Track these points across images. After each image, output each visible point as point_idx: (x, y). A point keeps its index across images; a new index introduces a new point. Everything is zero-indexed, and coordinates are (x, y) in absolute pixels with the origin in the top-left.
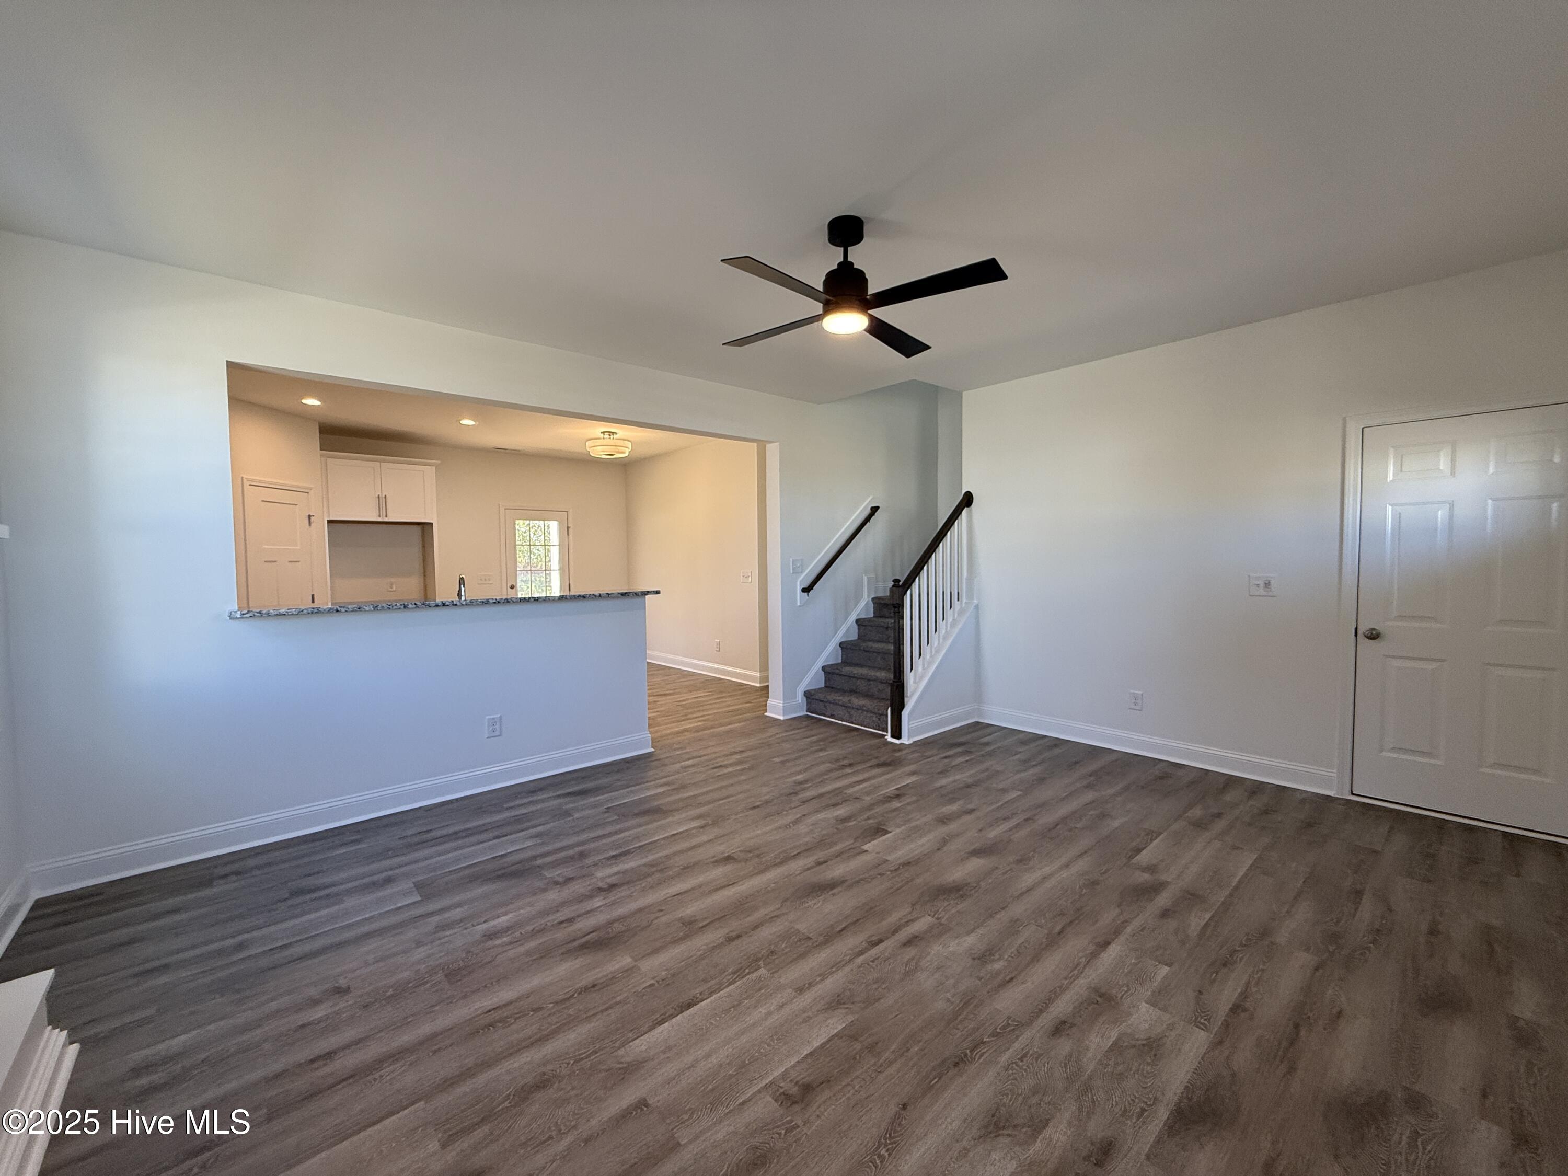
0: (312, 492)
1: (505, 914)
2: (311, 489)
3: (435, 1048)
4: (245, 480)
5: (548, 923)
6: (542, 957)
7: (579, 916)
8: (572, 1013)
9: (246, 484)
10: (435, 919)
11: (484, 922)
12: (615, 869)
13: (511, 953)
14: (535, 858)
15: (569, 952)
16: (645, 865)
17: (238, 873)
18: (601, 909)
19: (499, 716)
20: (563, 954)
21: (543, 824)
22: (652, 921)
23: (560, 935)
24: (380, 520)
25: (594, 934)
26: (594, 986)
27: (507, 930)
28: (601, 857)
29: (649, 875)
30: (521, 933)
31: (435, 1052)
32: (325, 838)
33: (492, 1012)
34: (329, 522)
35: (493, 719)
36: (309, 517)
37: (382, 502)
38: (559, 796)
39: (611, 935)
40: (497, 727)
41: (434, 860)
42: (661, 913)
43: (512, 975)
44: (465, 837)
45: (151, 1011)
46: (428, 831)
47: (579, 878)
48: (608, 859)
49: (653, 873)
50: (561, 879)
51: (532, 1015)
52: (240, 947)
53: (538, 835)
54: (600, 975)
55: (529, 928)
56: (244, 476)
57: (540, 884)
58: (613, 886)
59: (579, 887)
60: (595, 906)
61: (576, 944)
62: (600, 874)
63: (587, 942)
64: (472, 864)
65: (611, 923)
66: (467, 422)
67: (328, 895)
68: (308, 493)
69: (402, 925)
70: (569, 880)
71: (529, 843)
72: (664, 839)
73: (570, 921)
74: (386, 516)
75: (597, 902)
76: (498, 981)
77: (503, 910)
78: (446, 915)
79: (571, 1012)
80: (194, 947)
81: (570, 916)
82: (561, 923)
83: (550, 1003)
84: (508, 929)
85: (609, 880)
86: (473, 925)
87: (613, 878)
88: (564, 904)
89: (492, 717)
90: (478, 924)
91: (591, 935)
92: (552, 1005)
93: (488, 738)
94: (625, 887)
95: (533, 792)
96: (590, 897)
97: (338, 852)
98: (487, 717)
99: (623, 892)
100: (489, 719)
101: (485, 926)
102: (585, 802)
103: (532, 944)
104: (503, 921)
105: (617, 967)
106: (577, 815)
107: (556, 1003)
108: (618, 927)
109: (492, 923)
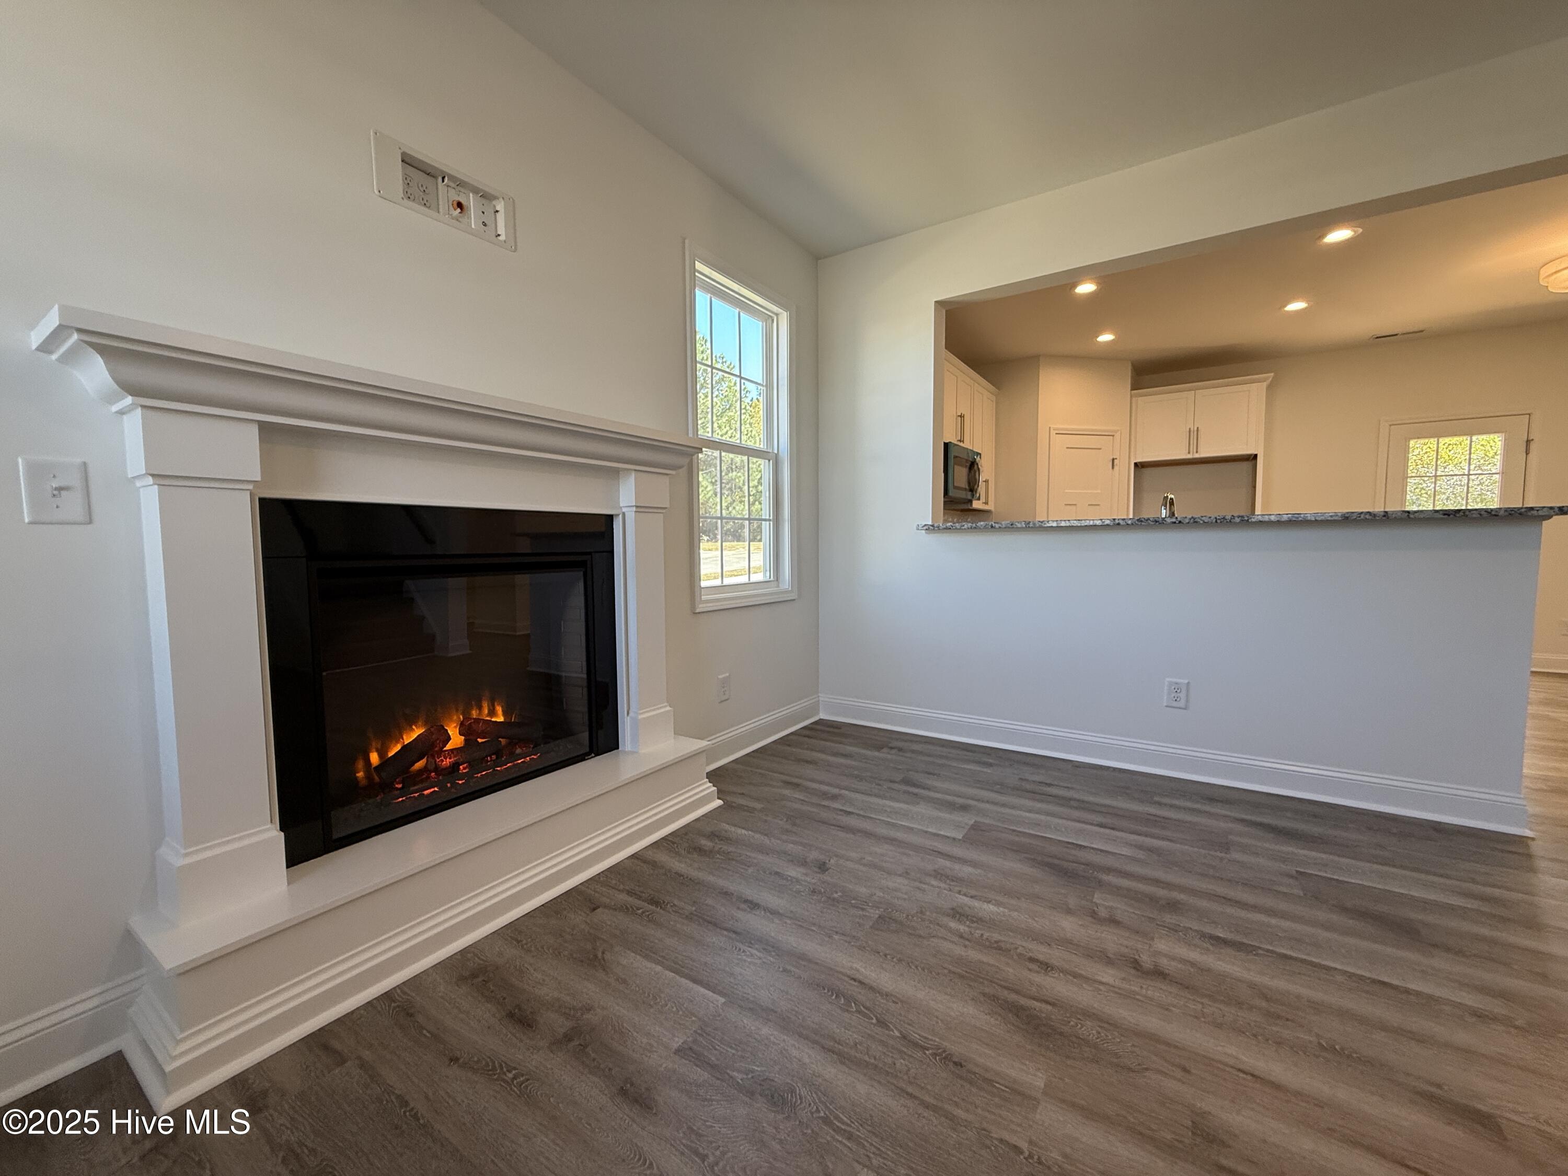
0: (1117, 436)
1: (998, 904)
2: (1116, 431)
3: (789, 967)
4: (1052, 429)
5: (1021, 948)
6: (961, 977)
7: (1062, 971)
8: (898, 1065)
9: (1053, 432)
10: (942, 862)
11: (972, 897)
12: (1194, 955)
13: (946, 946)
14: (1109, 870)
15: (994, 998)
16: (1252, 986)
17: (900, 750)
18: (1101, 987)
19: (1186, 681)
20: (984, 995)
21: (1171, 841)
22: (1147, 1069)
23: (1012, 971)
24: (1190, 456)
25: (1049, 1008)
26: (958, 1064)
27: (978, 920)
28: (1195, 926)
29: (1240, 1004)
30: (982, 935)
31: (785, 970)
32: (974, 752)
33: (856, 984)
34: (1136, 464)
35: (1176, 683)
36: (1113, 460)
37: (1194, 436)
38: (1242, 821)
39: (1066, 1029)
40: (1183, 695)
41: (1019, 813)
42: (1179, 1074)
43: (916, 967)
44: (1076, 808)
45: (758, 806)
46: (1050, 785)
47: (1128, 928)
48: (1203, 935)
49: (1251, 1008)
50: (1103, 913)
51: (872, 1023)
52: (834, 797)
53: (1150, 850)
54: (981, 1060)
55: (996, 936)
56: (1052, 426)
57: (1072, 901)
58: (1159, 974)
59: (1112, 940)
60: (1100, 978)
61: (1013, 997)
62: (1161, 945)
63: (1023, 1008)
64: (1042, 837)
65: (1088, 1014)
66: (1296, 306)
67: (916, 794)
68: (1113, 436)
69: (917, 849)
70: (1113, 921)
71: (1126, 851)
72: (1345, 973)
73: (1046, 967)
74: (1197, 452)
75: (1108, 975)
76: (900, 960)
77: (1000, 898)
78: (957, 867)
79: (900, 1063)
80: (821, 783)
81: (1055, 962)
82: (1032, 960)
83: (898, 1030)
84: (980, 920)
85: (1164, 962)
86: (959, 892)
87: (1173, 963)
88: (1066, 943)
89: (1174, 680)
90: (965, 895)
91: (1044, 1006)
92: (897, 1034)
93: (1167, 706)
94: (1174, 990)
95: (1212, 800)
96: (1108, 960)
97: (965, 766)
98: (1168, 679)
99: (1155, 991)
100: (1171, 684)
101: (966, 900)
102: (1273, 846)
103: (973, 955)
104: (988, 909)
105: (1013, 1073)
106: (1237, 856)
107: (904, 1037)
108: (1089, 1030)
109: (976, 904)
